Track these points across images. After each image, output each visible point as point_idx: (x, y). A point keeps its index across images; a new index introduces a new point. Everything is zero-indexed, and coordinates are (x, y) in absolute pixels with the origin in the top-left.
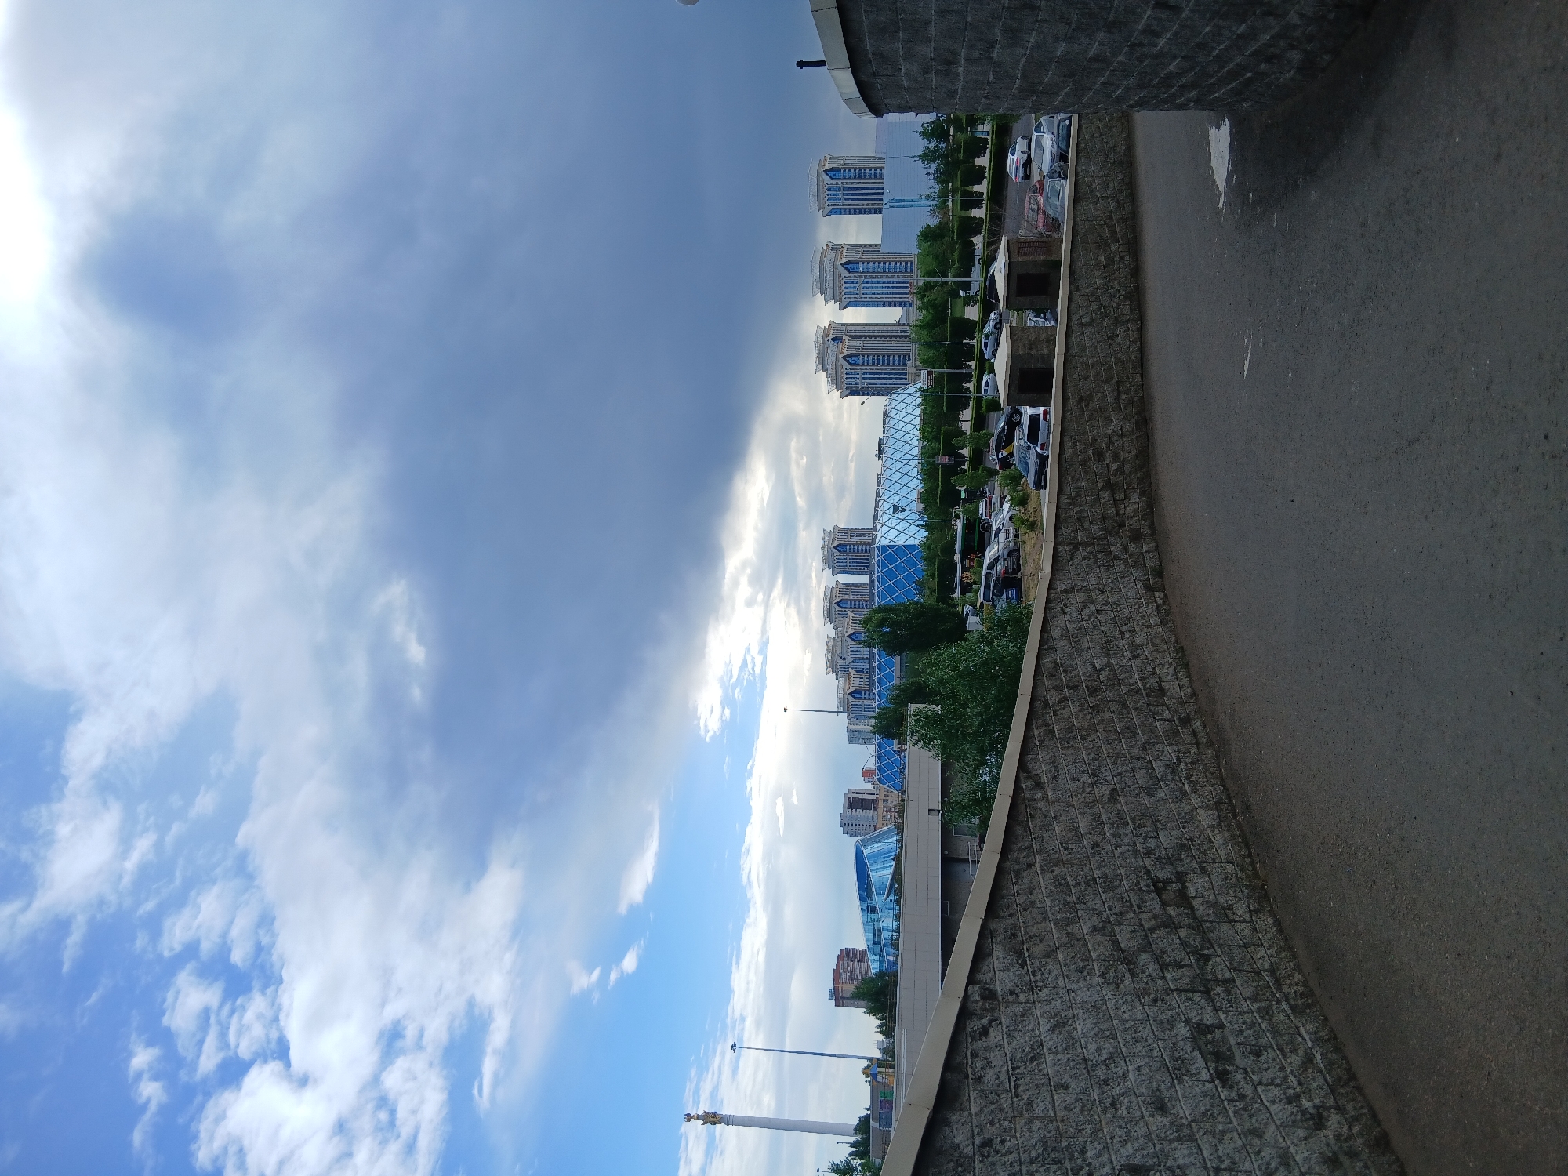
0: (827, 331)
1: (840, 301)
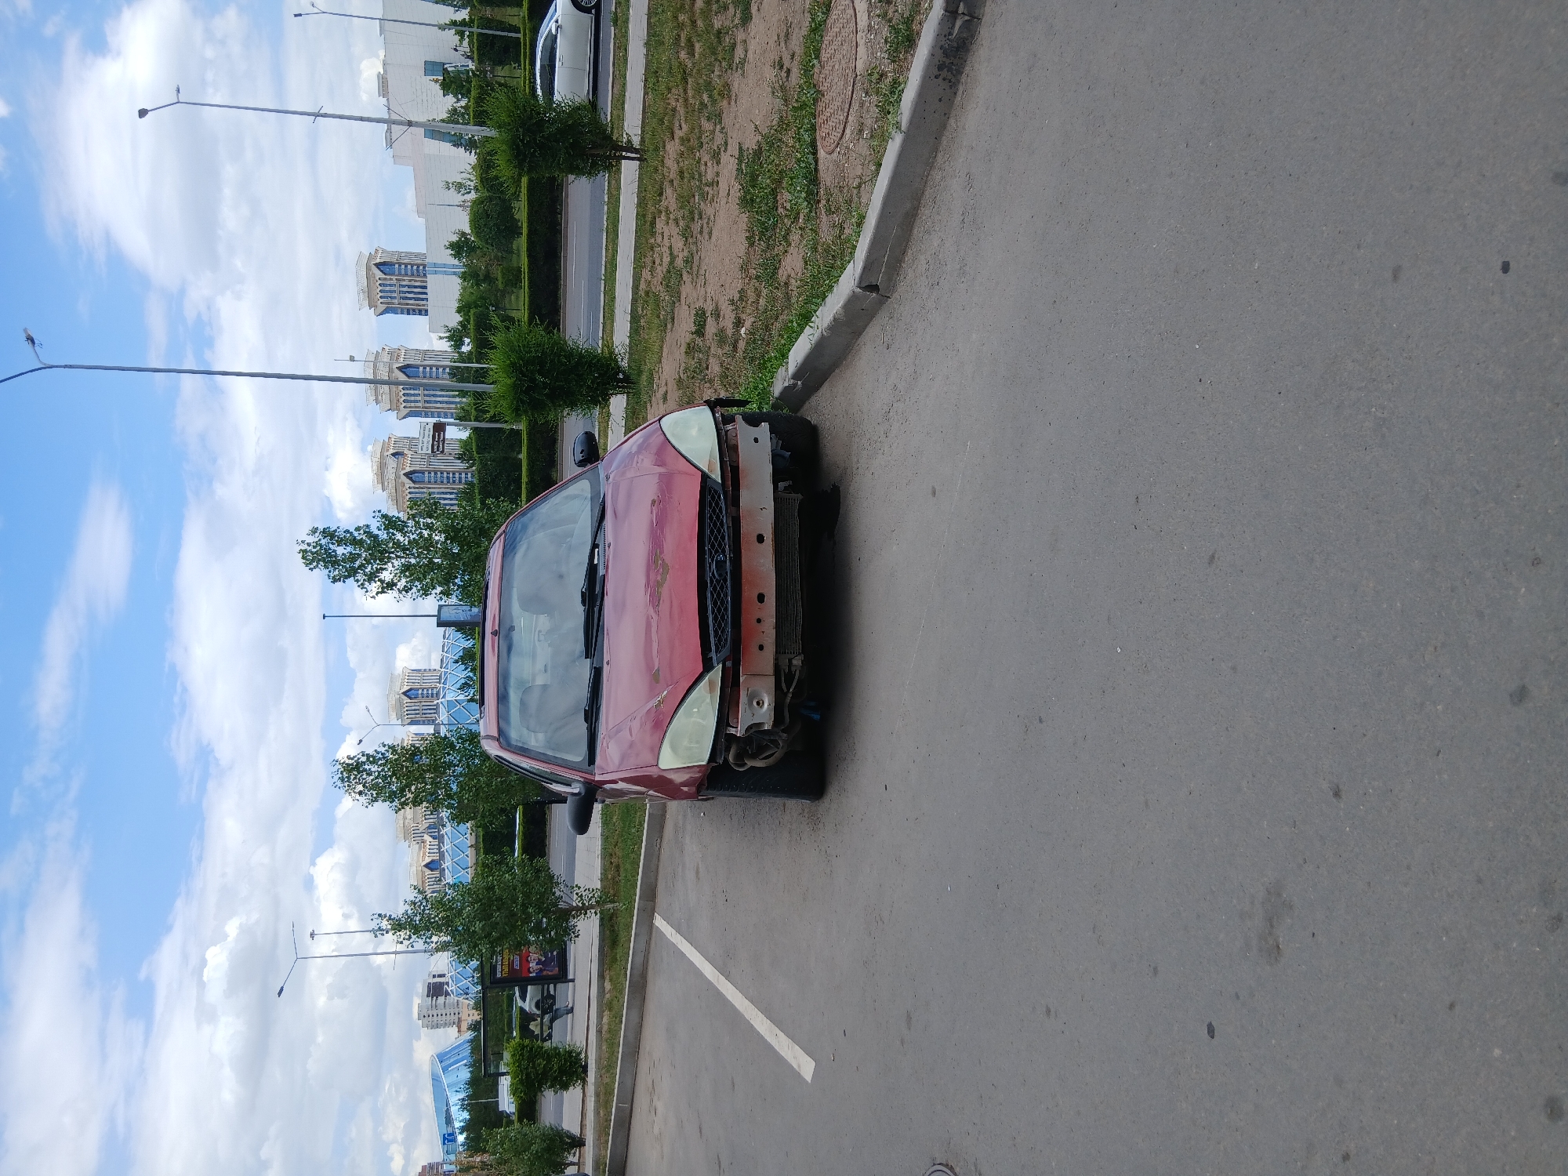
0: (386, 445)
1: (399, 409)
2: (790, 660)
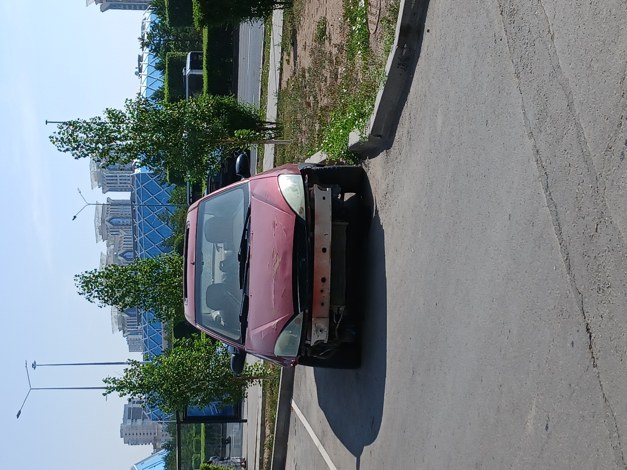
2: (339, 308)
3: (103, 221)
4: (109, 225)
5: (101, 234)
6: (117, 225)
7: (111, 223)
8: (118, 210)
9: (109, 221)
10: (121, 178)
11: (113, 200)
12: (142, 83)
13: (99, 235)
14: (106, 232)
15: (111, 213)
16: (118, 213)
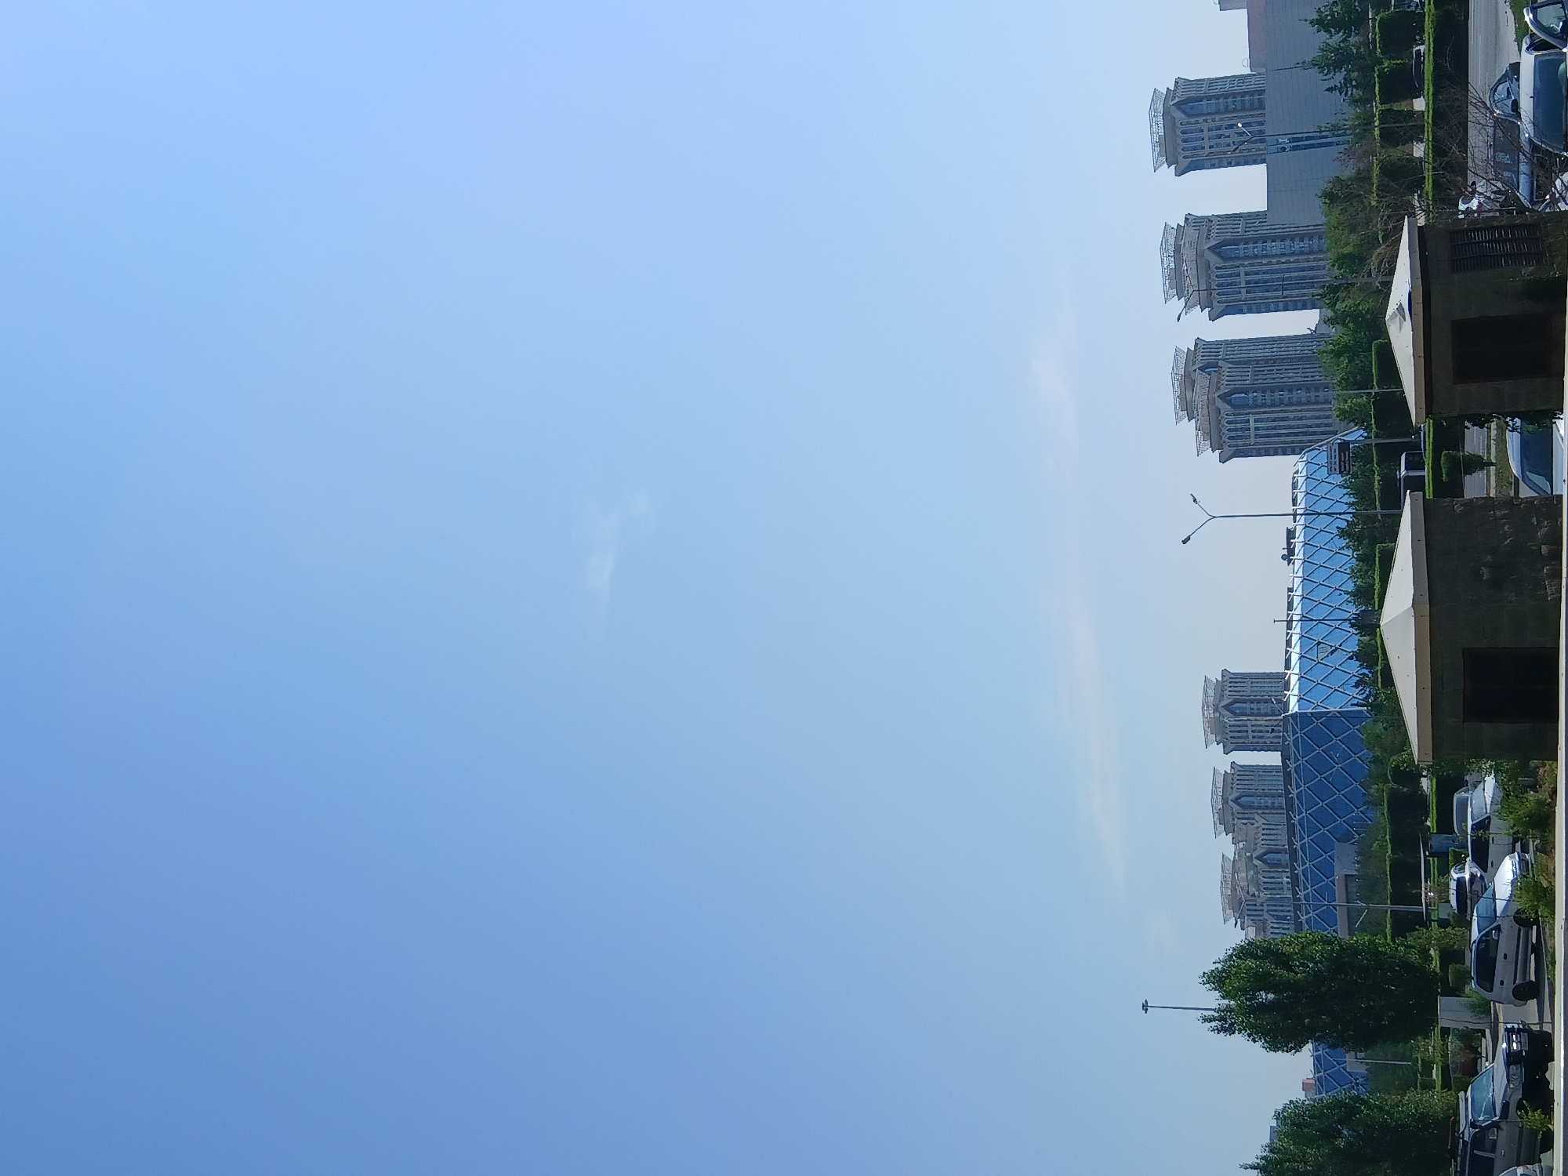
0: (1191, 356)
1: (1210, 305)
3: (1225, 801)
4: (1236, 807)
5: (1221, 822)
6: (1251, 807)
7: (1239, 804)
8: (1250, 782)
9: (1235, 801)
10: (1254, 728)
11: (1241, 766)
12: (1296, 571)
13: (1218, 825)
14: (1231, 819)
15: (1238, 787)
16: (1251, 787)
